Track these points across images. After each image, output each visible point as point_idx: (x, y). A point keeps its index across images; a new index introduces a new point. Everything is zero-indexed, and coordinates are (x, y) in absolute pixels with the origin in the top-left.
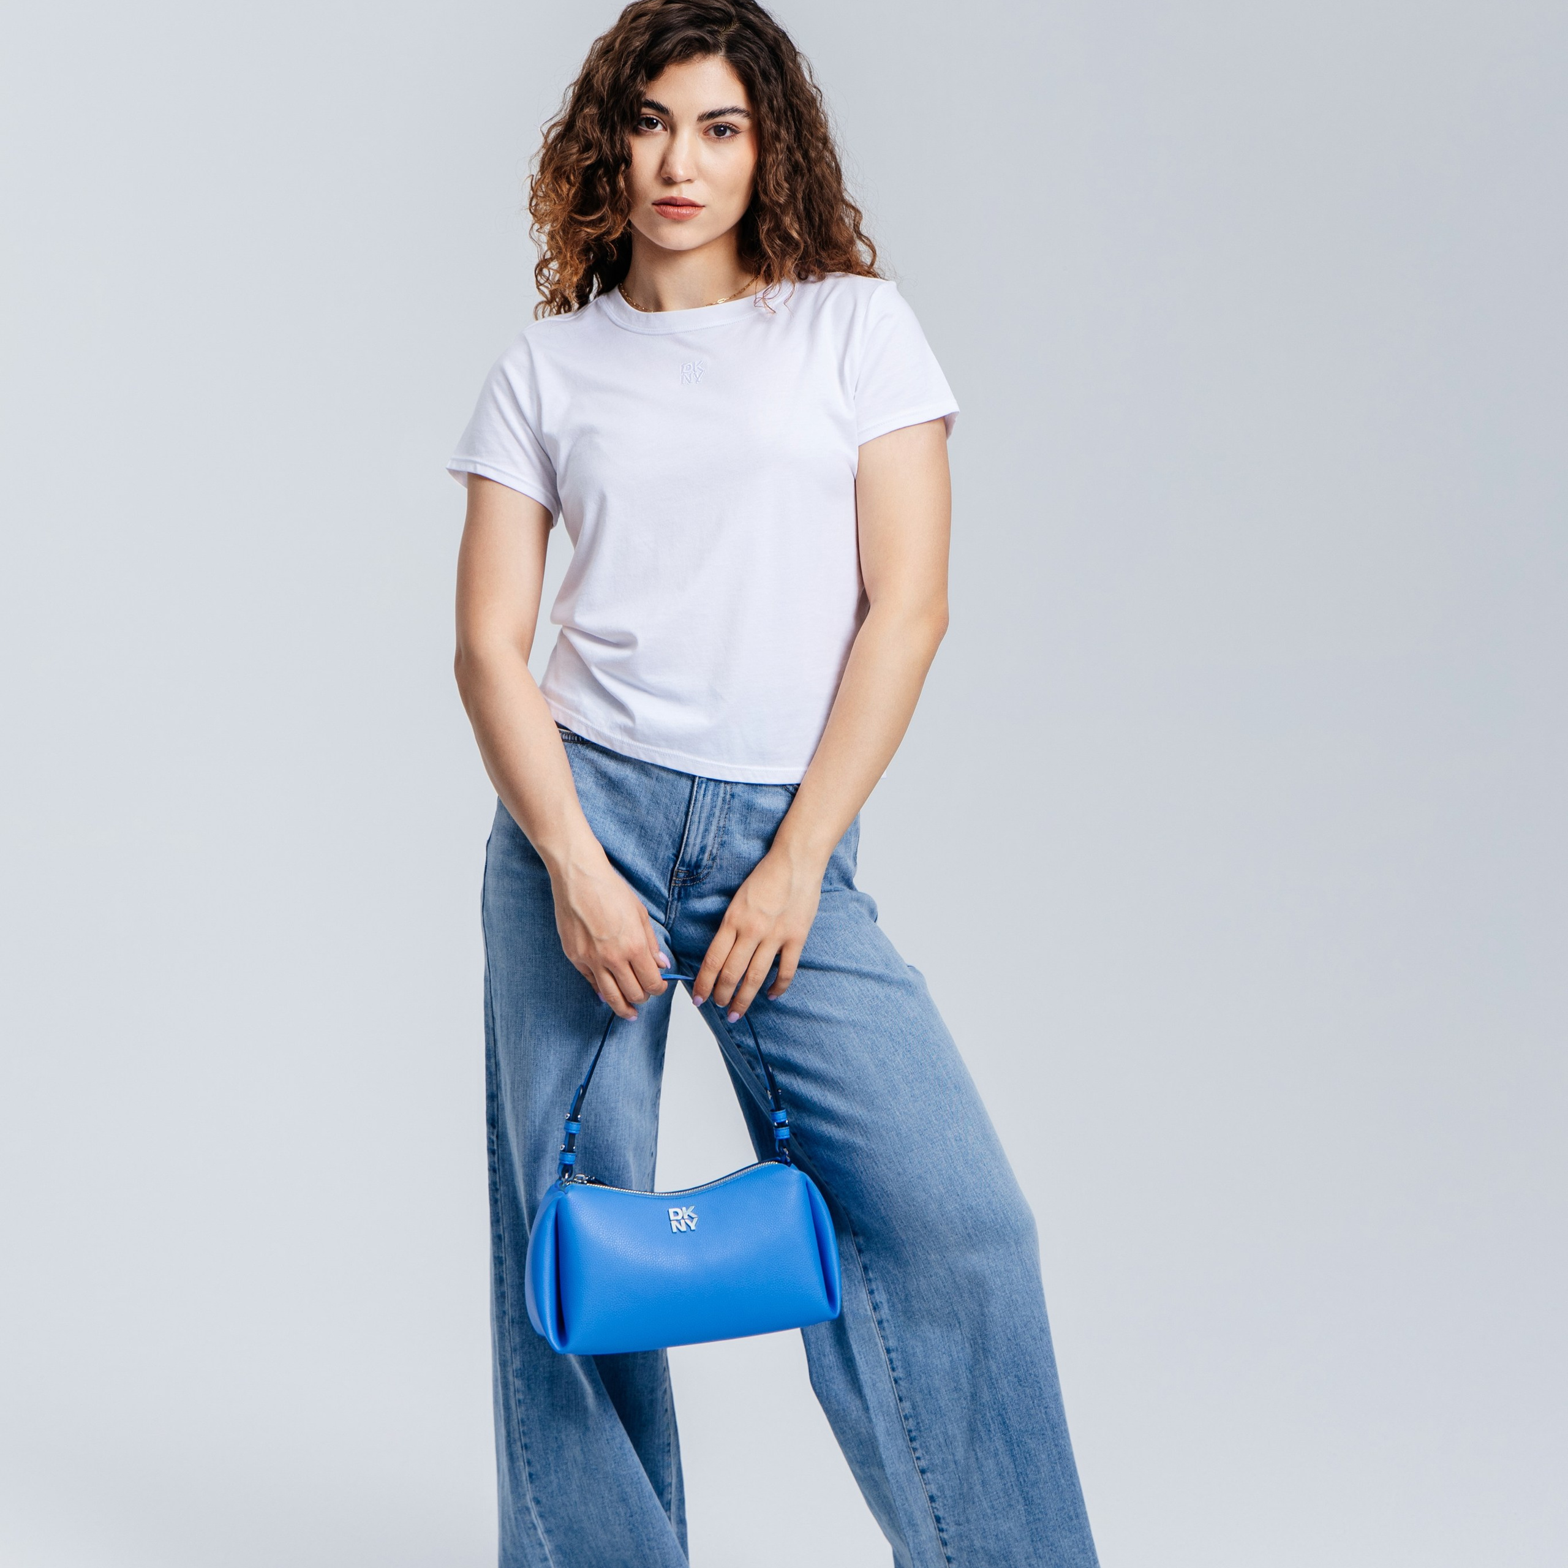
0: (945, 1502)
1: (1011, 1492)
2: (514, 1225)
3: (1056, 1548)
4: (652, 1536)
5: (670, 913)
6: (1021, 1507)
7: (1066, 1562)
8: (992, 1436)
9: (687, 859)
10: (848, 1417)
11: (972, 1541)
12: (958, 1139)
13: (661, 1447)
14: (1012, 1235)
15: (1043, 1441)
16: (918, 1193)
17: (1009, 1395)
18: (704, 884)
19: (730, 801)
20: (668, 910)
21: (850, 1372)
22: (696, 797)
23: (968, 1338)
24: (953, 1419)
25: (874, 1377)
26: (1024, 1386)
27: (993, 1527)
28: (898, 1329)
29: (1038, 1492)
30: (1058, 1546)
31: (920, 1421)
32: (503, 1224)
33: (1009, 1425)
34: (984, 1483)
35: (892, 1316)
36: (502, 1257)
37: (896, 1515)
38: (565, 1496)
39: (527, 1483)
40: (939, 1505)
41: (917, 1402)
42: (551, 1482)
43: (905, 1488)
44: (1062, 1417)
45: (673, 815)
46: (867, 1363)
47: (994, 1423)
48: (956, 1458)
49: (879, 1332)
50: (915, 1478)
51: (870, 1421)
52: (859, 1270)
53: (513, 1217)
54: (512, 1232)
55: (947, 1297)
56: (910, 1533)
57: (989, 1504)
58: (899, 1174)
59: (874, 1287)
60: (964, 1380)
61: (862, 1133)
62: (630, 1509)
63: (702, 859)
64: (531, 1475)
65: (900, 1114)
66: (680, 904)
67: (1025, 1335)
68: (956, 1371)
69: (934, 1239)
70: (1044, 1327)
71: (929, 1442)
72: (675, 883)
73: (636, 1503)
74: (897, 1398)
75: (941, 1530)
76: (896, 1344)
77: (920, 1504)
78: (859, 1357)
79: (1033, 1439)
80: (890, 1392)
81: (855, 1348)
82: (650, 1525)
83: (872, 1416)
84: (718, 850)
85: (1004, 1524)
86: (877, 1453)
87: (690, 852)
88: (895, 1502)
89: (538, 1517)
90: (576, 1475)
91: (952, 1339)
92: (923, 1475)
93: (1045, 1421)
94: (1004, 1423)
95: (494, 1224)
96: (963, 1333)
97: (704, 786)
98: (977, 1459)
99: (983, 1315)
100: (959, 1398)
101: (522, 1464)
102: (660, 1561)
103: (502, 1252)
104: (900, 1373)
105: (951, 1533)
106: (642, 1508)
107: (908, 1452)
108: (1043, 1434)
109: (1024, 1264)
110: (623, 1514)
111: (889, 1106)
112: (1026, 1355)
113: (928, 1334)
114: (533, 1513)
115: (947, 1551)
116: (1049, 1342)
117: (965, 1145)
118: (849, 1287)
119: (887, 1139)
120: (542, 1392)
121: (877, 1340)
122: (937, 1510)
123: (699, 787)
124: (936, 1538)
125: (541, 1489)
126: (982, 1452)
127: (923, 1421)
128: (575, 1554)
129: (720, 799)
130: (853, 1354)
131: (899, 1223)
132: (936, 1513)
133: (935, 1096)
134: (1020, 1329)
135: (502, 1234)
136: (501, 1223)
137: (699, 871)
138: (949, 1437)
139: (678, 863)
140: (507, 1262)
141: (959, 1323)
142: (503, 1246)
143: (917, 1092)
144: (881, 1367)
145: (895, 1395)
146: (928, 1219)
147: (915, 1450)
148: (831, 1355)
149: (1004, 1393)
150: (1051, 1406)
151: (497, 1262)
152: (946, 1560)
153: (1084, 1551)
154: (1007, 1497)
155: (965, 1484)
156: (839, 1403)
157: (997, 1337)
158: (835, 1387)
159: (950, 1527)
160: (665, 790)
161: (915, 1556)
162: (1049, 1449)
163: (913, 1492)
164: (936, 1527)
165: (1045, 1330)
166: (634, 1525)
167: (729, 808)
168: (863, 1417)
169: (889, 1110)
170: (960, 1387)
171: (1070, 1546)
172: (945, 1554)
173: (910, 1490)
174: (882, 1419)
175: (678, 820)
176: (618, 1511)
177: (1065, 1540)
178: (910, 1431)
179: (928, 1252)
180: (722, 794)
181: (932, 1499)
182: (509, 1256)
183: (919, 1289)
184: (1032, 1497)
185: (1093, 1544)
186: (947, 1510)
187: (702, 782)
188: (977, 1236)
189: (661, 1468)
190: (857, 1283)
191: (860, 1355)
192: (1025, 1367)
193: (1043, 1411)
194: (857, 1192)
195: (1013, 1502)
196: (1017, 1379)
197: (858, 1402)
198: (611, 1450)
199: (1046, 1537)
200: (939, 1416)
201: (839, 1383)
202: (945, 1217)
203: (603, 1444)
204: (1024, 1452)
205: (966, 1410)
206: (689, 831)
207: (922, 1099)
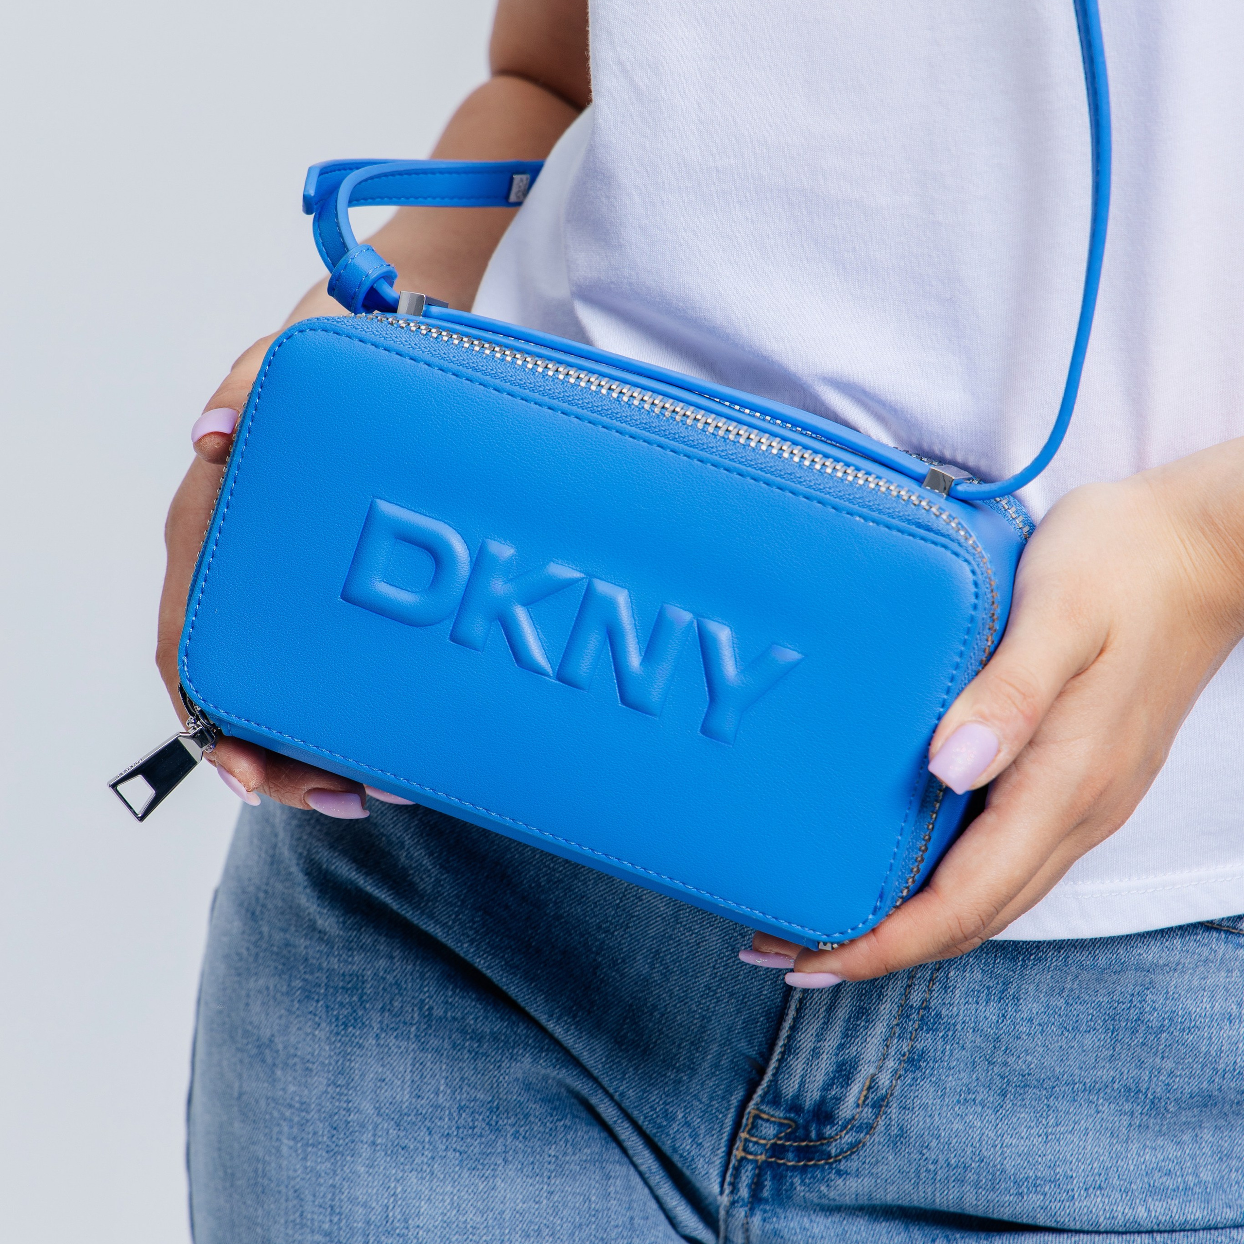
9: (790, 1088)
18: (839, 1173)
63: (838, 1100)
72: (745, 1150)
84: (896, 1075)
137: (828, 1131)
139: (760, 1091)
206: (798, 1010)
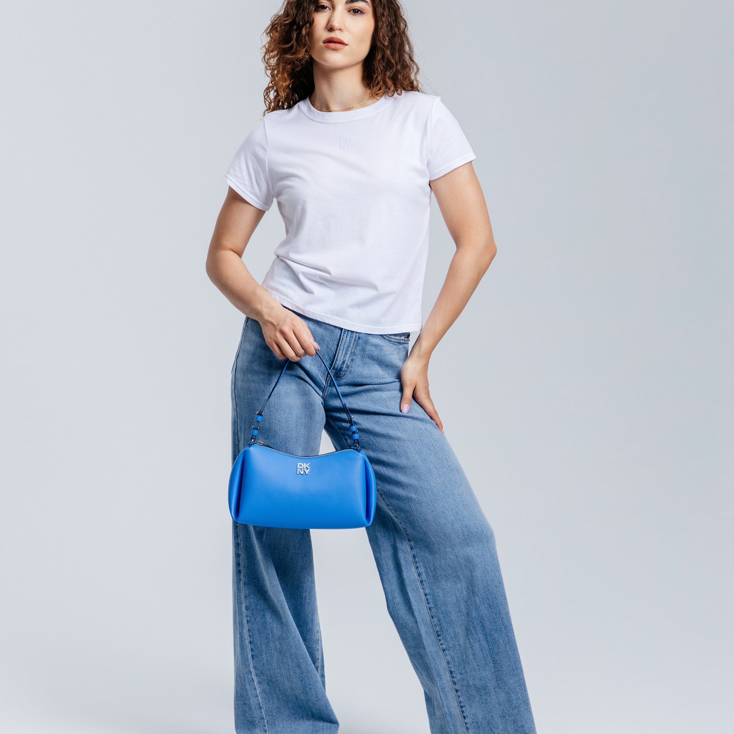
0: (455, 664)
1: (487, 658)
2: (246, 538)
3: (507, 684)
4: (311, 683)
5: (325, 392)
6: (491, 665)
7: (511, 690)
8: (477, 632)
9: (336, 367)
10: (408, 626)
11: (469, 682)
12: (459, 494)
13: (315, 641)
14: (485, 538)
15: (501, 634)
16: (442, 520)
17: (485, 613)
18: (342, 379)
19: (357, 341)
20: (324, 391)
21: (408, 605)
22: (343, 338)
23: (464, 587)
24: (458, 625)
25: (419, 607)
26: (492, 609)
27: (478, 674)
28: (430, 585)
29: (499, 657)
30: (508, 683)
31: (442, 627)
32: (240, 538)
33: (485, 627)
34: (474, 655)
35: (427, 578)
36: (239, 553)
37: (431, 671)
38: (270, 665)
39: (251, 660)
40: (452, 665)
41: (441, 618)
42: (263, 659)
43: (435, 658)
44: (510, 623)
45: (331, 346)
46: (416, 601)
47: (478, 626)
48: (460, 643)
49: (421, 586)
50: (440, 653)
51: (418, 628)
52: (411, 557)
53: (245, 534)
54: (244, 541)
55: (454, 568)
56: (437, 679)
57: (477, 664)
58: (433, 511)
59: (418, 565)
60: (463, 607)
61: (415, 492)
62: (302, 670)
63: (343, 367)
64: (252, 656)
65: (433, 483)
66: (330, 388)
67: (492, 585)
68: (459, 603)
69: (449, 541)
70: (501, 581)
71: (446, 636)
72: (329, 378)
73: (305, 667)
74: (431, 617)
75: (453, 677)
76: (429, 591)
77: (442, 665)
78: (412, 598)
79: (496, 633)
80: (427, 614)
81: (410, 594)
82: (311, 678)
83: (419, 626)
84: (350, 363)
85: (483, 673)
86: (422, 642)
87: (338, 363)
88: (430, 665)
89: (255, 676)
90: (276, 655)
91: (456, 588)
92: (444, 652)
93: (502, 625)
94: (483, 626)
95: (235, 538)
96: (462, 585)
97: (346, 333)
98: (470, 643)
99: (472, 576)
100: (461, 615)
101: (249, 651)
102: (314, 695)
103: (239, 551)
104: (431, 605)
105: (458, 678)
106: (307, 670)
107: (437, 641)
108: (501, 631)
109: (491, 552)
110: (298, 673)
111: (428, 479)
112: (493, 594)
113: (445, 586)
114: (253, 674)
115: (456, 687)
116: (503, 588)
117: (463, 497)
118: (406, 566)
119: (427, 494)
120: (260, 616)
121: (420, 590)
122: (451, 668)
123: (344, 333)
124: (450, 681)
125: (258, 662)
126: (473, 640)
127: (443, 627)
128: (271, 694)
129: (353, 339)
130: (409, 597)
131: (432, 534)
132: (451, 669)
133: (448, 474)
134: (489, 582)
135: (240, 542)
136: (239, 537)
137: (341, 373)
138: (456, 633)
139: (332, 368)
140: (242, 556)
141: (460, 580)
142: (240, 548)
143: (440, 473)
144: (423, 602)
145: (429, 615)
146: (446, 532)
147: (440, 640)
148: (398, 598)
149: (483, 612)
150: (504, 617)
151: (237, 556)
152: (455, 691)
153: (520, 685)
154: (484, 660)
155: (464, 655)
156: (403, 620)
157: (479, 586)
158: (401, 613)
159: (457, 675)
160: (328, 334)
161: (440, 690)
162: (504, 638)
163: (439, 660)
164: (450, 676)
165: (501, 583)
166: (303, 678)
167: (357, 344)
168: (415, 626)
169: (428, 481)
170: (461, 610)
171: (513, 683)
172: (455, 688)
173: (438, 659)
174: (423, 626)
175: (333, 349)
176: (296, 671)
177: (511, 680)
178: (437, 632)
179: (445, 547)
180: (354, 337)
181: (448, 663)
182: (243, 553)
183: (441, 565)
184: (496, 660)
185: (525, 682)
186: (456, 668)
187: (346, 331)
188: (469, 539)
189: (315, 651)
190: (410, 564)
191: (412, 597)
192: (492, 600)
193: (501, 620)
194: (412, 520)
195: (488, 663)
196: (488, 605)
197: (412, 619)
198: (294, 643)
199: (503, 679)
200: (451, 624)
201: (402, 611)
202: (454, 531)
203: (291, 639)
204: (493, 639)
205: (464, 621)
206: (338, 354)
207: (443, 476)
